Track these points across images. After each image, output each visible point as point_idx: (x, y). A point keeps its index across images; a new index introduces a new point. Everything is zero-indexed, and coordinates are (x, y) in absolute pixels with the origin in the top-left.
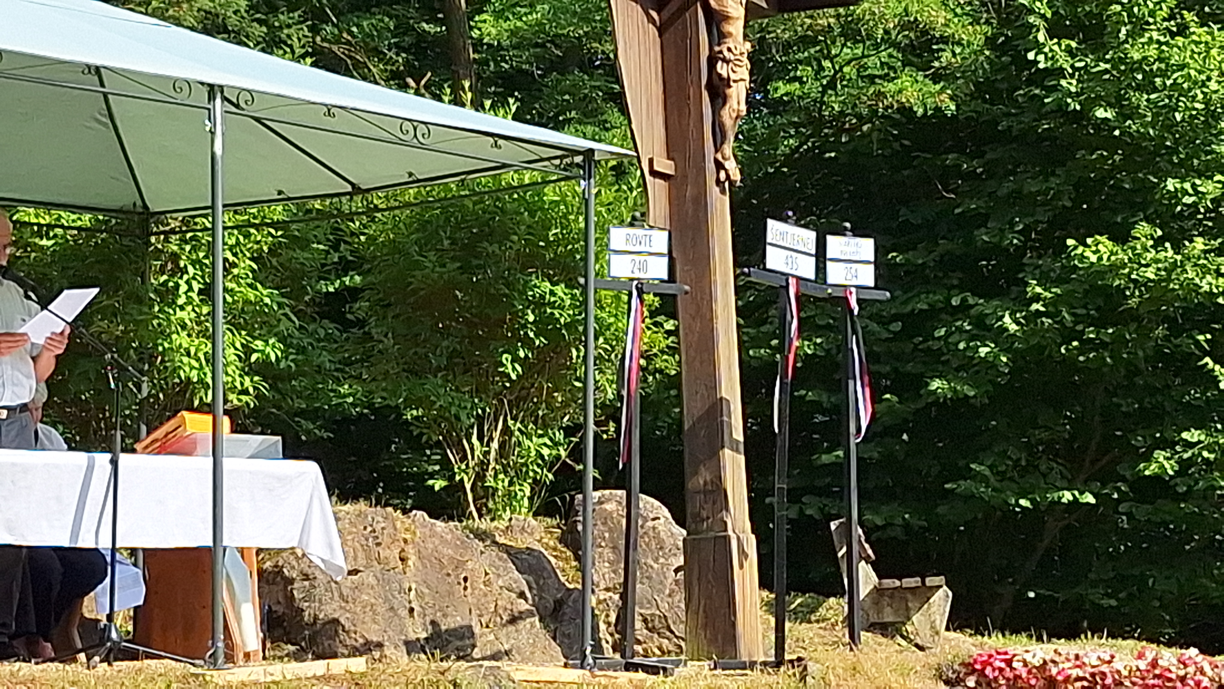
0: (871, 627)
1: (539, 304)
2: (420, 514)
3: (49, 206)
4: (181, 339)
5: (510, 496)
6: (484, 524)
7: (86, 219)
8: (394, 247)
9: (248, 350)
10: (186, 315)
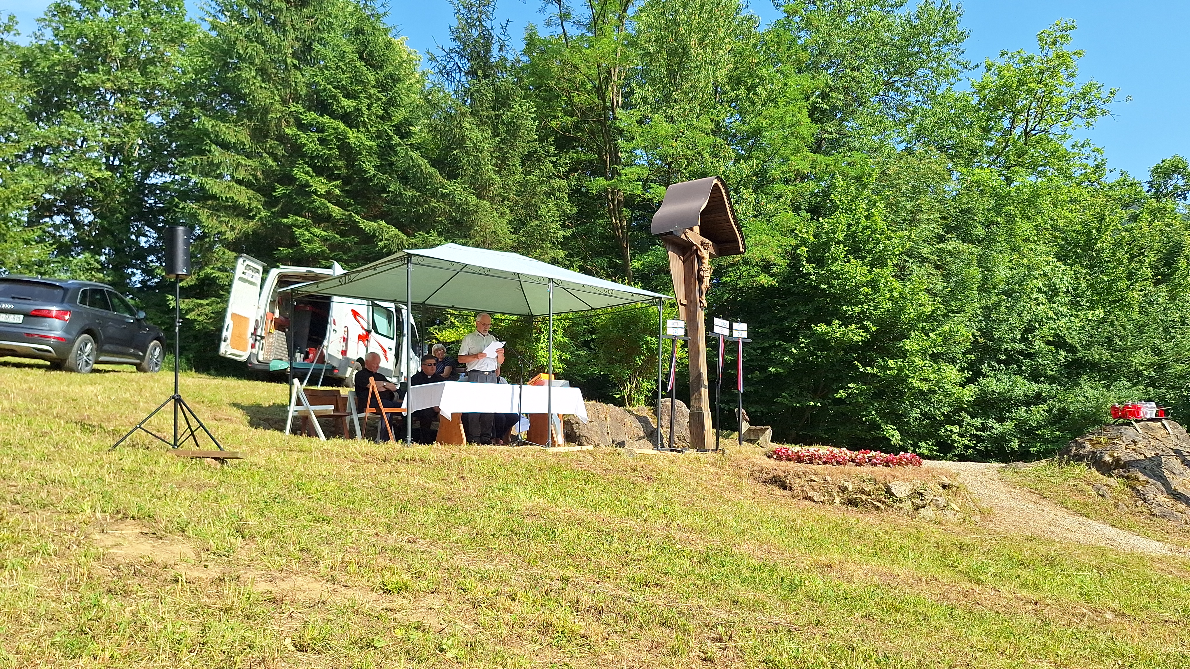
0: (747, 441)
1: (647, 343)
2: (611, 405)
3: (504, 314)
4: (542, 353)
5: (638, 400)
6: (630, 408)
7: (515, 317)
8: (605, 326)
9: (561, 356)
10: (543, 345)
